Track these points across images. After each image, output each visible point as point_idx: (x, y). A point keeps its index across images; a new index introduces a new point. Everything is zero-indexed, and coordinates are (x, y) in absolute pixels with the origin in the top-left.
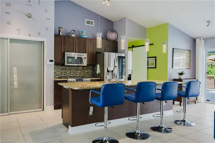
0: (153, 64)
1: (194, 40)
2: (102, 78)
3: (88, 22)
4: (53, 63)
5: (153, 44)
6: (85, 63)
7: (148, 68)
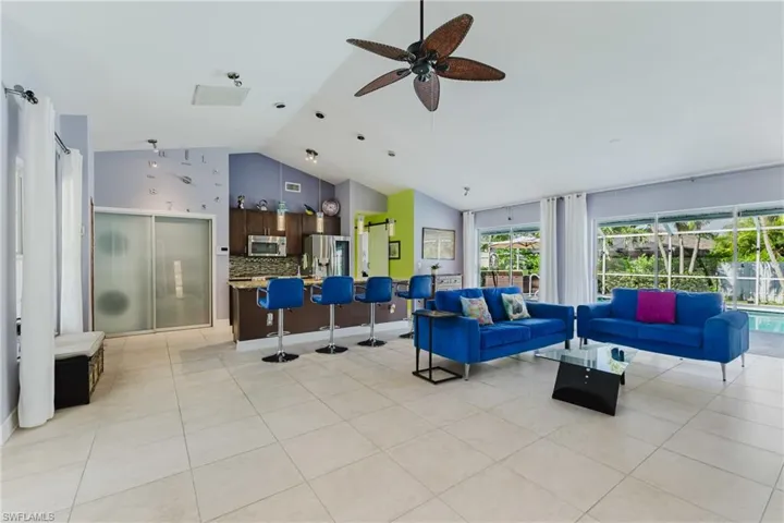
0: (395, 253)
1: (462, 214)
3: (291, 187)
4: (227, 253)
6: (283, 251)
7: (390, 259)
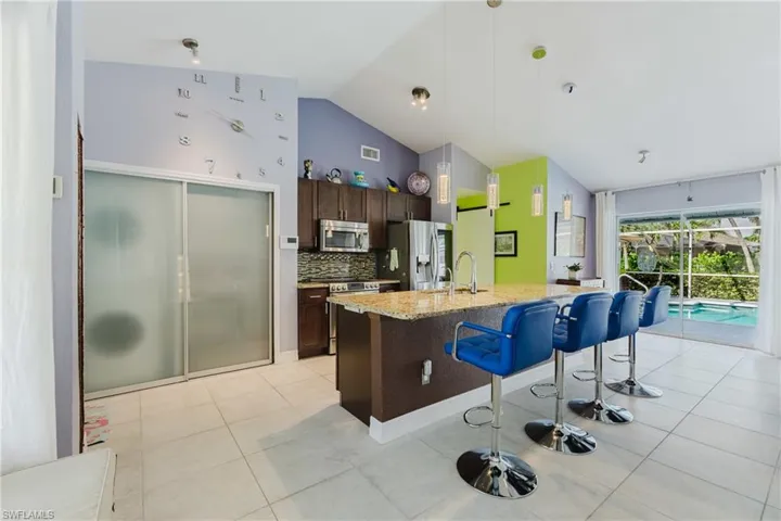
0: (508, 247)
1: (592, 196)
2: (405, 281)
3: (367, 153)
4: (295, 246)
5: (508, 204)
6: (365, 246)
7: (496, 256)
